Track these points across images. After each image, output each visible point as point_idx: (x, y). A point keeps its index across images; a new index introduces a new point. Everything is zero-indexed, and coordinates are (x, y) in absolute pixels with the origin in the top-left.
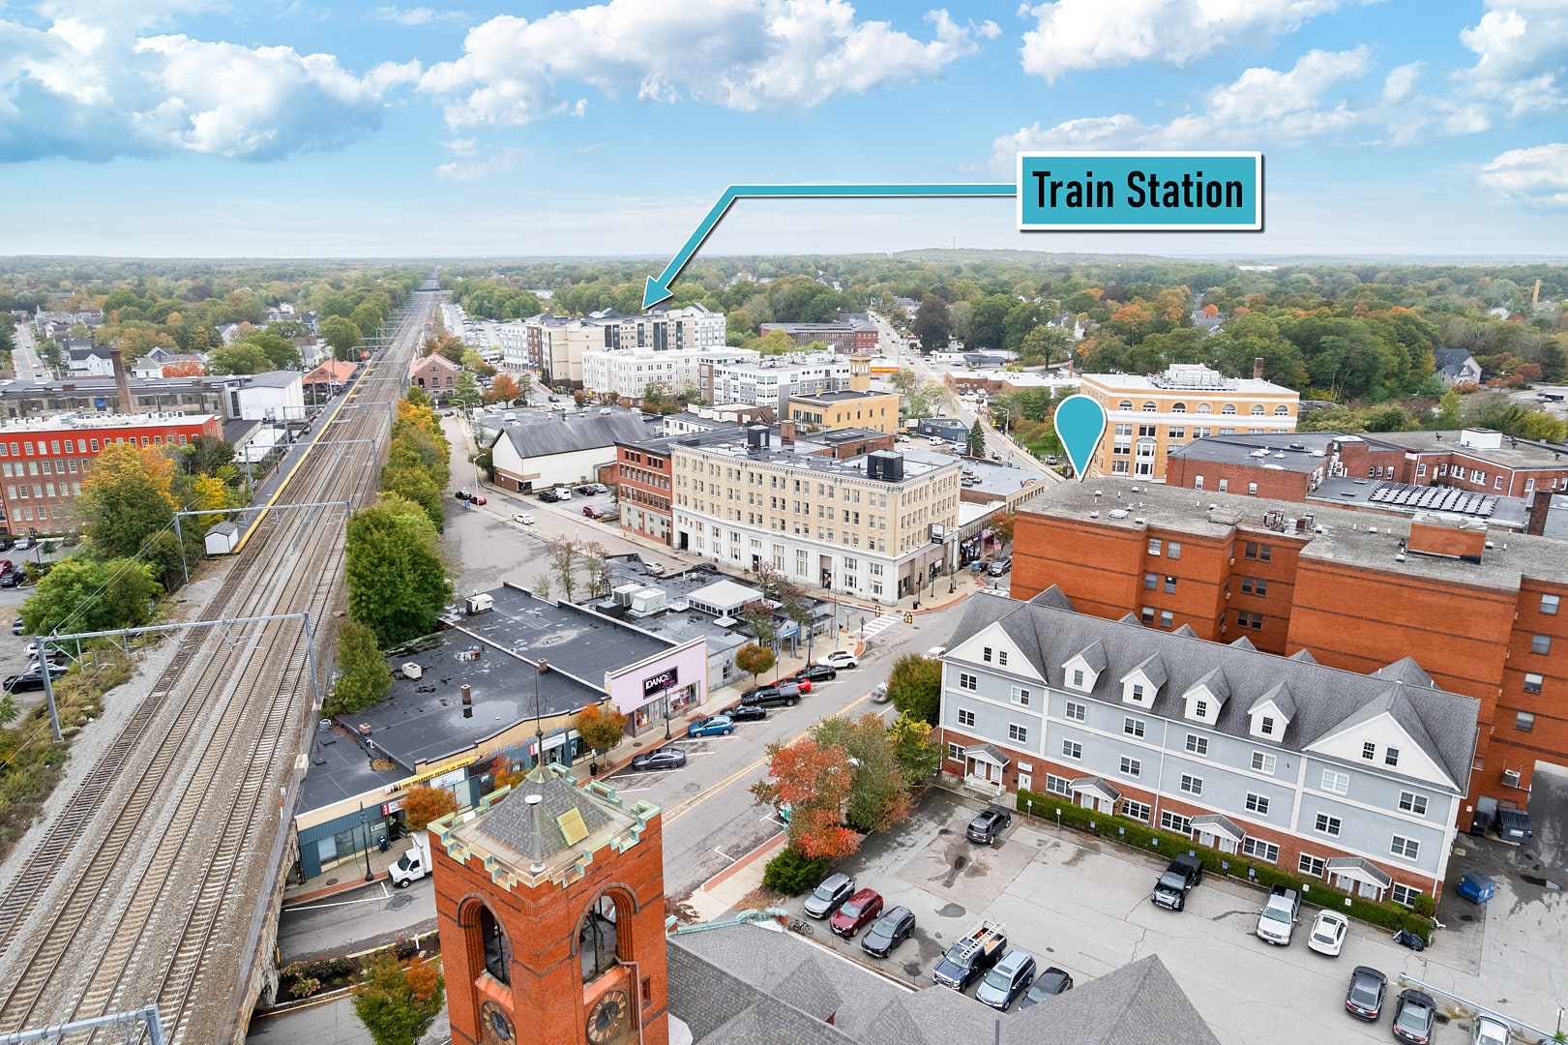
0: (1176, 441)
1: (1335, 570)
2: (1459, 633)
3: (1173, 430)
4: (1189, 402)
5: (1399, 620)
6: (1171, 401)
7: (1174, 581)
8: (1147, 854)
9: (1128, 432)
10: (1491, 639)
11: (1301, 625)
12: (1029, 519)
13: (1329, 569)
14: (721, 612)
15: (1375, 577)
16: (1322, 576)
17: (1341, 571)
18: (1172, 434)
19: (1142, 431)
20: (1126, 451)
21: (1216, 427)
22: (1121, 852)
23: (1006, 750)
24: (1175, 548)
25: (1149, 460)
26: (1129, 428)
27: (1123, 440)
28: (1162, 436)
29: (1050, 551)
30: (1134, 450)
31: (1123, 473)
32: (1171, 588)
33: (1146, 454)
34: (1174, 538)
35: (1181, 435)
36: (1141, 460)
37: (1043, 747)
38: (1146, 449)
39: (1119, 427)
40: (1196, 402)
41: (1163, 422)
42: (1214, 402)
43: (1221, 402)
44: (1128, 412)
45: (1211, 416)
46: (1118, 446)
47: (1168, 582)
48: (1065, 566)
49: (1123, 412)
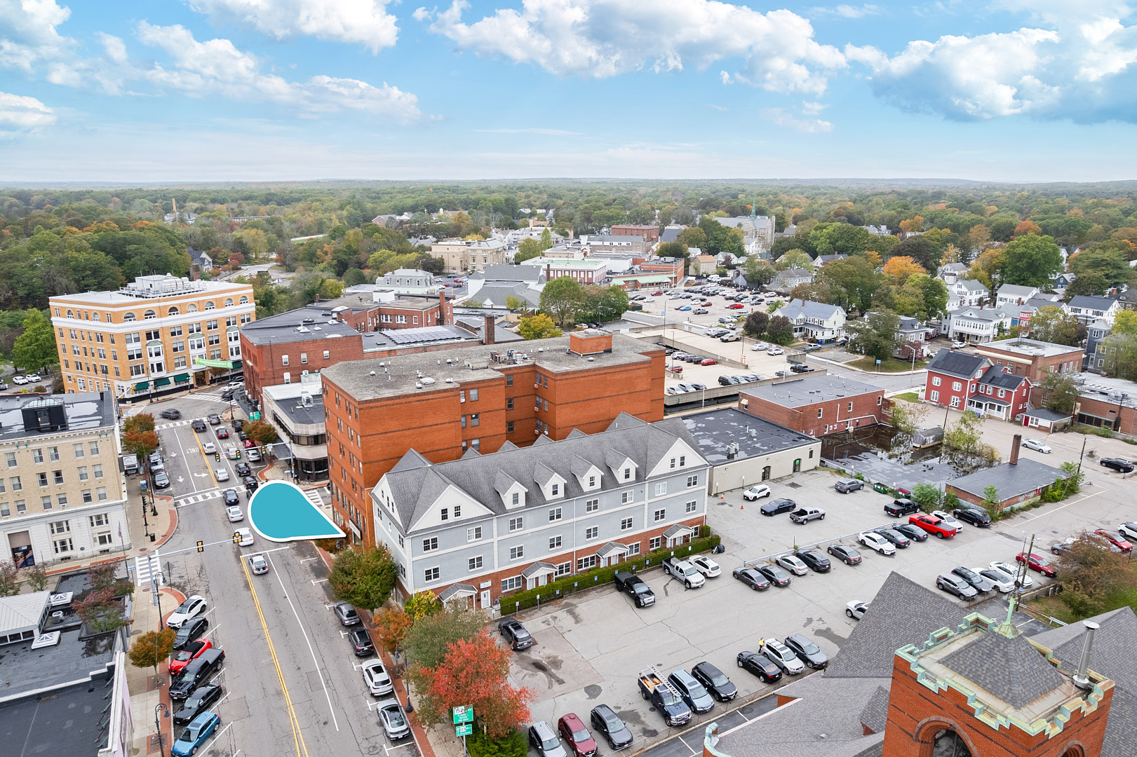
0: (177, 339)
1: (575, 376)
2: (632, 390)
3: (173, 330)
4: (180, 305)
5: (608, 394)
6: (166, 306)
7: (476, 417)
8: (594, 589)
9: (137, 340)
10: (645, 389)
11: (562, 416)
12: (371, 405)
13: (572, 376)
14: (31, 633)
15: (594, 373)
16: (569, 381)
17: (577, 375)
18: (173, 334)
19: (149, 336)
20: (139, 356)
21: (203, 321)
22: (581, 597)
23: (469, 581)
24: (473, 393)
25: (161, 359)
26: (137, 336)
27: (134, 347)
28: (165, 336)
29: (393, 425)
30: (146, 353)
31: (142, 375)
32: (475, 422)
33: (158, 354)
34: (473, 386)
35: (180, 333)
36: (155, 360)
37: (497, 563)
38: (158, 351)
39: (128, 337)
40: (186, 304)
41: (164, 325)
42: (198, 302)
43: (203, 301)
44: (133, 323)
45: (198, 313)
46: (131, 354)
47: (472, 418)
48: (406, 432)
49: (129, 323)
